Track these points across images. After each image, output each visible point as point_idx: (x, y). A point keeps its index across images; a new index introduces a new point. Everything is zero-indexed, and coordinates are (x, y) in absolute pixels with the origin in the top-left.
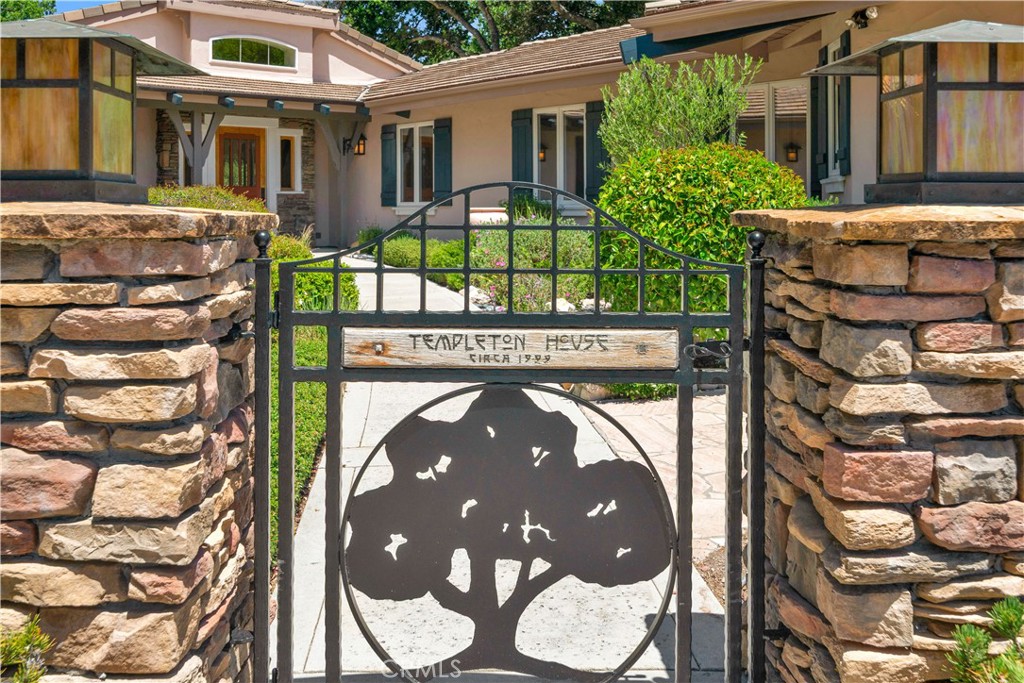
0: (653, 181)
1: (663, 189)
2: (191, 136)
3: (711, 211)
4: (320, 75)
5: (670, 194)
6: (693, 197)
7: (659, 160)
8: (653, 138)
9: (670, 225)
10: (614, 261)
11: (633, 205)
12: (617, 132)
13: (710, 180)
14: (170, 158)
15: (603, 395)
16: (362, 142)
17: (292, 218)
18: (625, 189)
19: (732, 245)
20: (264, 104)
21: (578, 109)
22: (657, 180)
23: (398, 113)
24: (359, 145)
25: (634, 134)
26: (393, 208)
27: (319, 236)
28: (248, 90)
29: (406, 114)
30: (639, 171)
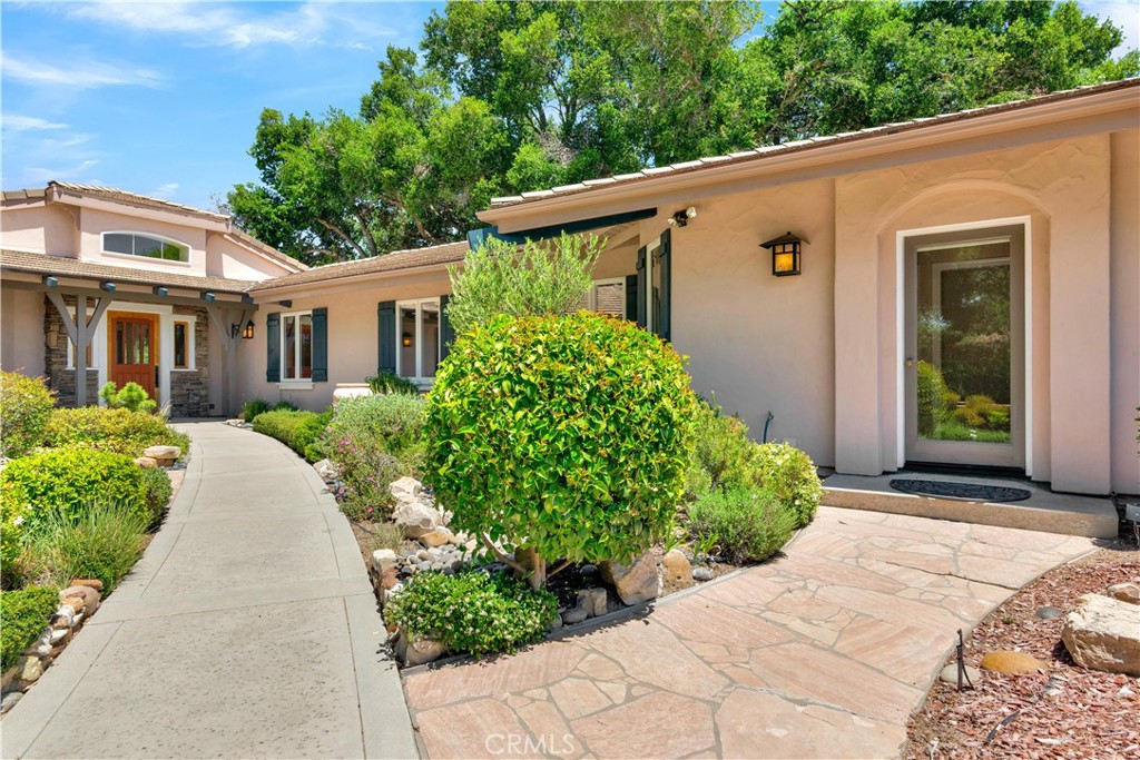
0: (506, 355)
1: (521, 366)
2: (76, 319)
3: (585, 396)
4: (213, 269)
5: (530, 372)
6: (560, 377)
7: (514, 329)
9: (530, 415)
10: (454, 465)
11: (480, 387)
13: (580, 354)
14: (57, 338)
15: (438, 653)
16: (250, 328)
17: (185, 392)
18: (469, 366)
19: (611, 441)
20: (149, 290)
21: (432, 302)
22: (513, 353)
23: (281, 303)
24: (247, 330)
26: (277, 383)
27: (212, 407)
28: (134, 278)
29: (288, 304)
30: (488, 342)
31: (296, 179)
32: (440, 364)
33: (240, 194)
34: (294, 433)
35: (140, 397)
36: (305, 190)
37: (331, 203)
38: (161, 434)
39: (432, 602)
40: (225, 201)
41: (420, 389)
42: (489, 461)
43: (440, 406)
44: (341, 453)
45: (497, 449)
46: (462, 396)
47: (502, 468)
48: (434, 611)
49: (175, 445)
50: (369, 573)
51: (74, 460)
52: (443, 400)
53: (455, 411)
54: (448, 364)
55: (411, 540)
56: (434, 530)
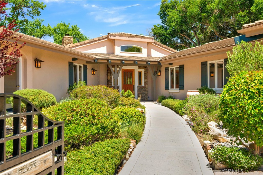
0: (245, 84)
1: (250, 87)
2: (114, 71)
4: (149, 55)
5: (253, 89)
7: (248, 75)
8: (245, 68)
9: (252, 102)
11: (237, 93)
12: (232, 66)
14: (110, 77)
16: (160, 72)
17: (141, 93)
18: (233, 87)
20: (133, 62)
21: (221, 61)
22: (247, 83)
23: (169, 64)
24: (159, 73)
25: (238, 67)
26: (168, 90)
27: (149, 97)
28: (129, 59)
29: (171, 64)
30: (239, 80)
31: (173, 21)
32: (224, 86)
33: (155, 28)
34: (175, 106)
35: (131, 94)
36: (175, 24)
37: (184, 27)
38: (139, 105)
39: (222, 153)
40: (151, 31)
41: (217, 92)
42: (239, 115)
43: (224, 98)
44: (191, 113)
45: (242, 111)
46: (231, 96)
47: (243, 117)
48: (223, 155)
49: (142, 108)
50: (202, 147)
51: (128, 110)
52: (225, 97)
53: (229, 100)
54: (227, 86)
55: (215, 140)
56: (222, 137)
